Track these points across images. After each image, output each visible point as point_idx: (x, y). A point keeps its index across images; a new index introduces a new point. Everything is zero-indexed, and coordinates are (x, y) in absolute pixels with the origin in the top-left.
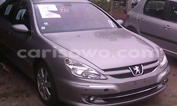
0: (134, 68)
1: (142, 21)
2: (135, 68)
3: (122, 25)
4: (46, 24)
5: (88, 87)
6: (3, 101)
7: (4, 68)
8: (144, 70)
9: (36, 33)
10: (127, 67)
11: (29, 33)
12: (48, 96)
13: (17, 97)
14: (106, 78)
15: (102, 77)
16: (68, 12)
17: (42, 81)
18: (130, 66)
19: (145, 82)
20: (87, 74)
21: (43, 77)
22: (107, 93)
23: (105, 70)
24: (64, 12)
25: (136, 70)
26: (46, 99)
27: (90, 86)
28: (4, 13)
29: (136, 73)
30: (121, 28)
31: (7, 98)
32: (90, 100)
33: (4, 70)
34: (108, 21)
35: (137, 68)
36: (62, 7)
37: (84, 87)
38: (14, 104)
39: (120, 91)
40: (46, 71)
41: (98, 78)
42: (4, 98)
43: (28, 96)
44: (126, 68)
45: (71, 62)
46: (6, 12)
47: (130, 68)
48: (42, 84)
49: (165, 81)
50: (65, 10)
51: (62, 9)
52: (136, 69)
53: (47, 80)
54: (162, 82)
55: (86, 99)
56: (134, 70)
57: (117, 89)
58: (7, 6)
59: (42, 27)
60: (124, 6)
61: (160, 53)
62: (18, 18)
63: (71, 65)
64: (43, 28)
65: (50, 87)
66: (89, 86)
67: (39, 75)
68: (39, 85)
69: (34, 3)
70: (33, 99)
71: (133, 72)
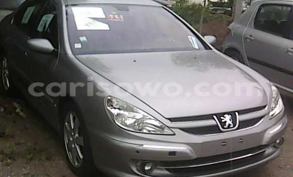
0: (222, 118)
1: (252, 40)
2: (225, 117)
3: (212, 46)
4: (83, 39)
5: (141, 148)
6: (8, 165)
7: (18, 110)
8: (240, 122)
9: (66, 54)
10: (210, 115)
11: (54, 54)
12: (79, 159)
13: (31, 160)
14: (173, 133)
15: (167, 131)
16: (122, 21)
17: (71, 134)
18: (215, 115)
19: (241, 142)
20: (141, 125)
21: (73, 128)
22: (172, 158)
23: (172, 120)
24: (115, 20)
25: (226, 122)
26: (76, 164)
27: (144, 146)
28: (22, 20)
29: (225, 127)
30: (211, 49)
31: (14, 160)
32: (145, 170)
33: (18, 114)
34: (189, 37)
35: (227, 119)
36: (114, 13)
37: (135, 146)
38: (25, 171)
39: (195, 157)
40: (76, 117)
41: (159, 133)
42: (9, 161)
43: (48, 159)
44: (210, 117)
45: (116, 103)
46: (23, 19)
47: (215, 117)
48: (71, 139)
49: (278, 141)
50: (116, 16)
51: (112, 16)
52: (225, 120)
53: (79, 134)
54: (273, 144)
55: (138, 166)
56: (223, 121)
57: (191, 152)
58: (27, 8)
59: (76, 45)
60: (229, 15)
61: (271, 94)
62: (40, 29)
63: (115, 108)
64: (78, 46)
65: (82, 144)
66: (142, 145)
67: (66, 124)
68: (66, 141)
69: (66, 4)
70: (57, 164)
71: (220, 124)
